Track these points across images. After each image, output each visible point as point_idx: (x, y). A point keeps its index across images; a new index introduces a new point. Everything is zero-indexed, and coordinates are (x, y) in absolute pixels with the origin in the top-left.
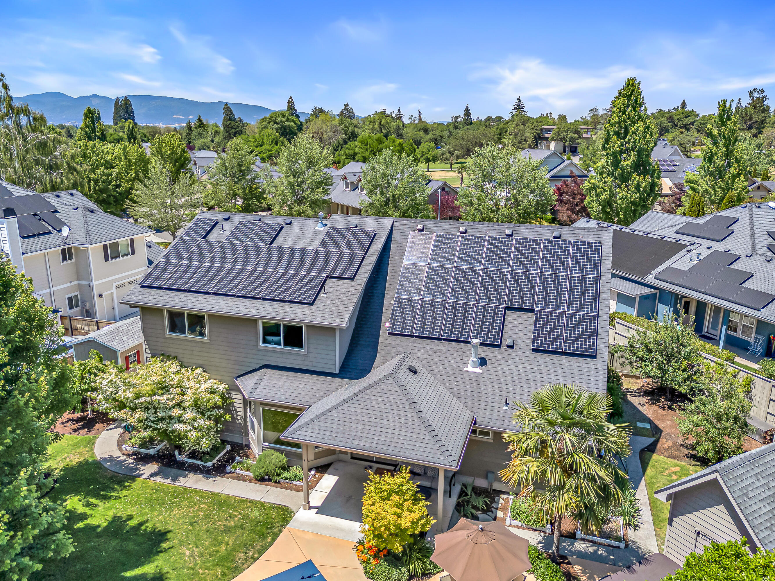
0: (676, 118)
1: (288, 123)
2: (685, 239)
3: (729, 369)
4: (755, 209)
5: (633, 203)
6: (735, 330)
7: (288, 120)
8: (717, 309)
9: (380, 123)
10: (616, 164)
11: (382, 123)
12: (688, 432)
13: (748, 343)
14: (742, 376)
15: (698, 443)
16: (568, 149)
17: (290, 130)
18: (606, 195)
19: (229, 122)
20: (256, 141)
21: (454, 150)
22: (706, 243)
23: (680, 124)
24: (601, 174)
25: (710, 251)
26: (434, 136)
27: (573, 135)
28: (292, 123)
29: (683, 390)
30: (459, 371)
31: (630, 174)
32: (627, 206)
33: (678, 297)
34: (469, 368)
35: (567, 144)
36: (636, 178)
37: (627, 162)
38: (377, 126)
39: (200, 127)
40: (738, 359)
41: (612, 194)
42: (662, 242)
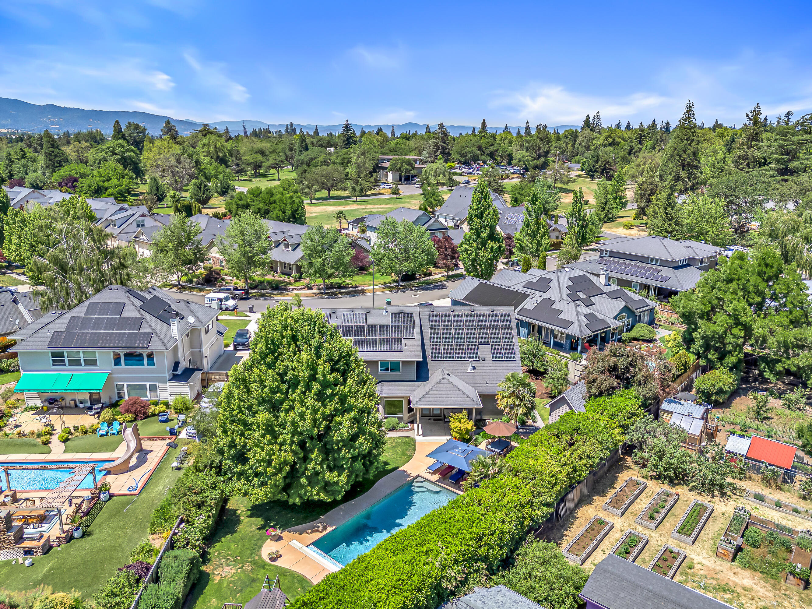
0: (483, 146)
1: (128, 154)
2: (529, 292)
3: (558, 358)
4: (559, 273)
5: (490, 259)
6: (556, 338)
7: (127, 150)
8: (547, 329)
9: (215, 147)
10: (478, 235)
11: (218, 146)
12: (547, 387)
13: (562, 344)
14: (564, 361)
15: (552, 391)
16: (403, 179)
17: (132, 161)
18: (473, 255)
19: (51, 149)
20: (101, 176)
21: (312, 186)
22: (539, 293)
23: (487, 152)
24: (469, 241)
25: (542, 298)
26: (275, 162)
27: (408, 167)
28: (132, 154)
29: (542, 370)
30: (465, 373)
31: (486, 241)
32: (487, 261)
33: (529, 324)
34: (469, 371)
35: (403, 174)
36: (491, 244)
37: (485, 234)
38: (212, 149)
39: (23, 157)
40: (561, 353)
41: (477, 254)
42: (516, 293)
